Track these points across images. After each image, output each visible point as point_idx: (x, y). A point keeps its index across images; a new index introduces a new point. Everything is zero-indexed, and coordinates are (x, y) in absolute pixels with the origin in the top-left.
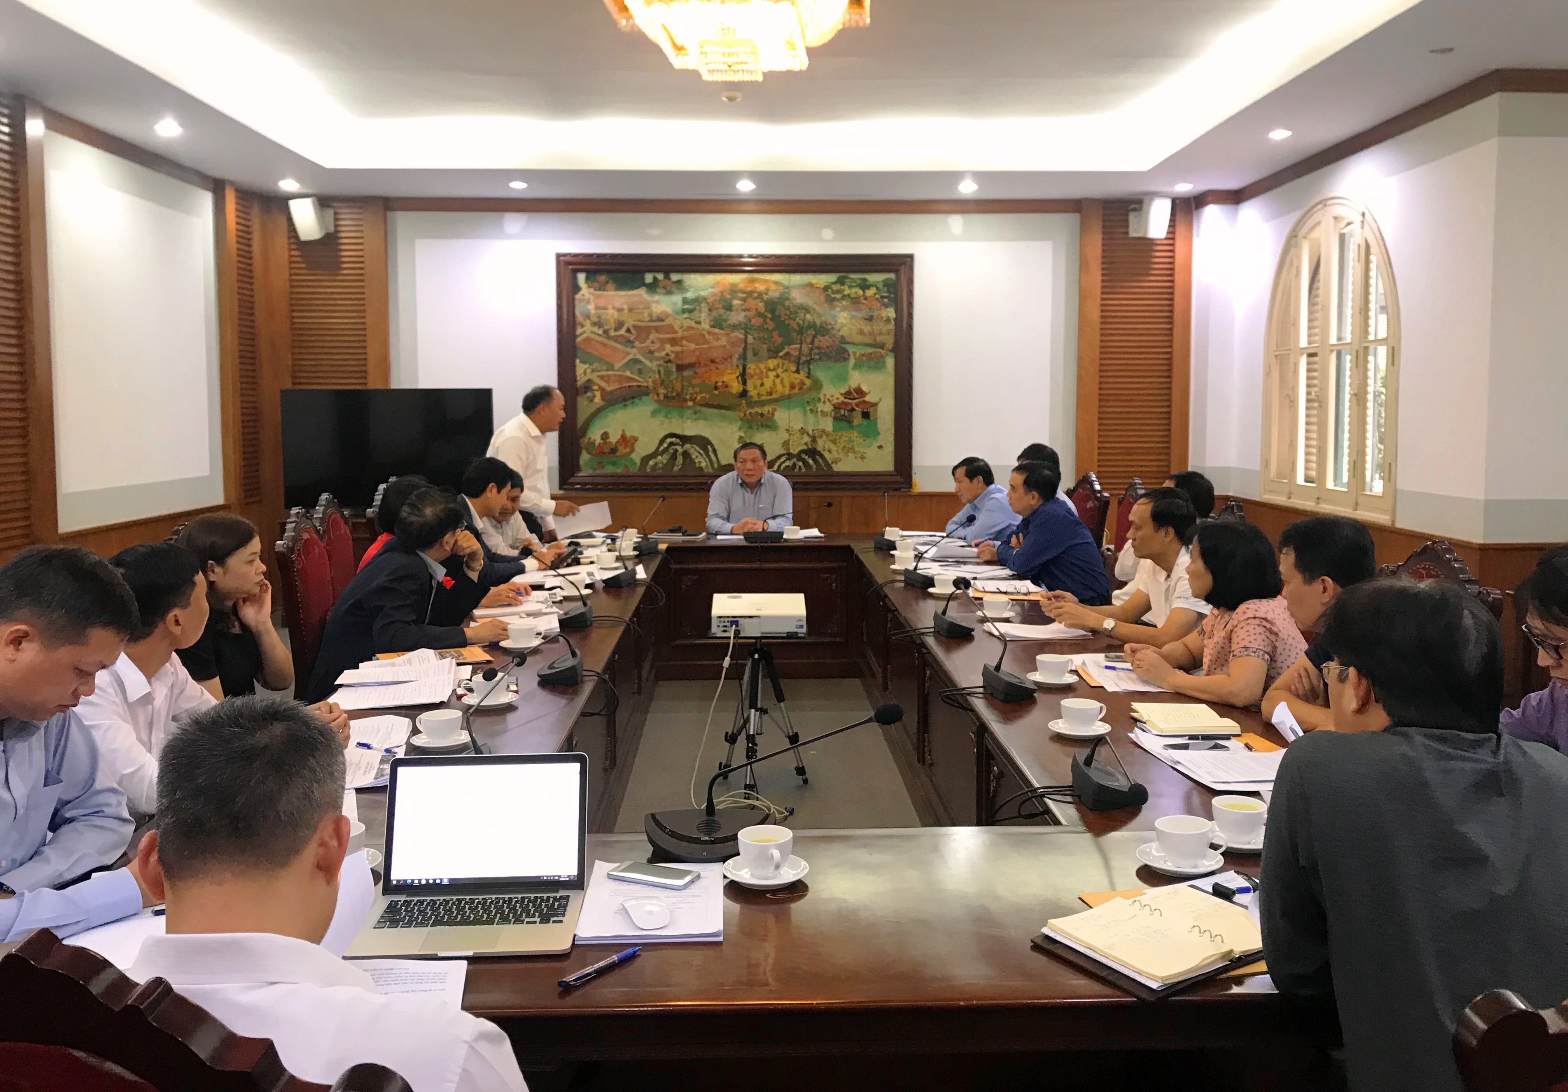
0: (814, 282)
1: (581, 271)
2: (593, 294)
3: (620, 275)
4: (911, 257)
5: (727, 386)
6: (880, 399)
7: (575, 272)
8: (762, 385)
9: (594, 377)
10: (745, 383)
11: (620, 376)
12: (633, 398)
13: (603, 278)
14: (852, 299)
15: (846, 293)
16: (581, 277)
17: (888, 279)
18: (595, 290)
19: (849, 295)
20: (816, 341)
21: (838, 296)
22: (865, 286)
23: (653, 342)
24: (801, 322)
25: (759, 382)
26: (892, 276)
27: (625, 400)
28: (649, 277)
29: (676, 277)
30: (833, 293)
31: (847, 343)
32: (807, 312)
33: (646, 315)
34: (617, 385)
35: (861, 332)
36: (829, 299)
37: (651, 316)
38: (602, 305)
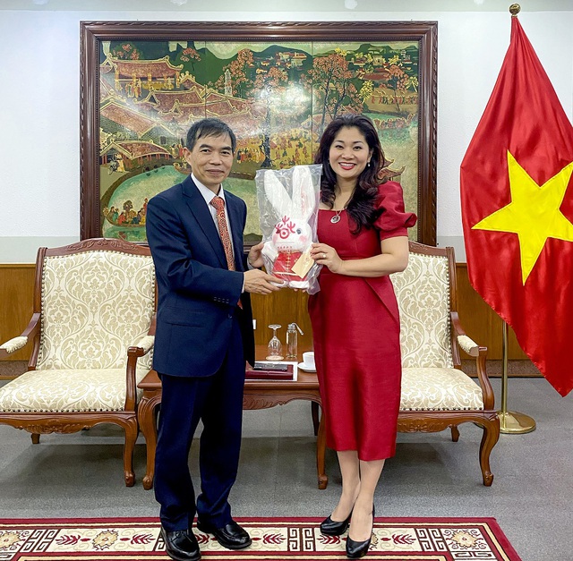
0: (337, 50)
1: (106, 39)
2: (117, 63)
3: (143, 44)
4: (435, 24)
6: (403, 168)
7: (100, 40)
8: (285, 154)
9: (116, 146)
10: (267, 153)
11: (143, 144)
12: (156, 167)
13: (127, 47)
14: (375, 67)
15: (370, 60)
16: (106, 45)
17: (411, 47)
18: (120, 58)
19: (372, 63)
20: (339, 110)
21: (361, 65)
22: (388, 55)
23: (176, 111)
24: (324, 91)
25: (282, 152)
26: (416, 44)
27: (148, 169)
28: (173, 46)
29: (199, 45)
30: (356, 62)
31: (370, 112)
32: (330, 80)
33: (170, 84)
34: (140, 154)
35: (384, 100)
36: (352, 68)
37: (175, 85)
38: (126, 74)
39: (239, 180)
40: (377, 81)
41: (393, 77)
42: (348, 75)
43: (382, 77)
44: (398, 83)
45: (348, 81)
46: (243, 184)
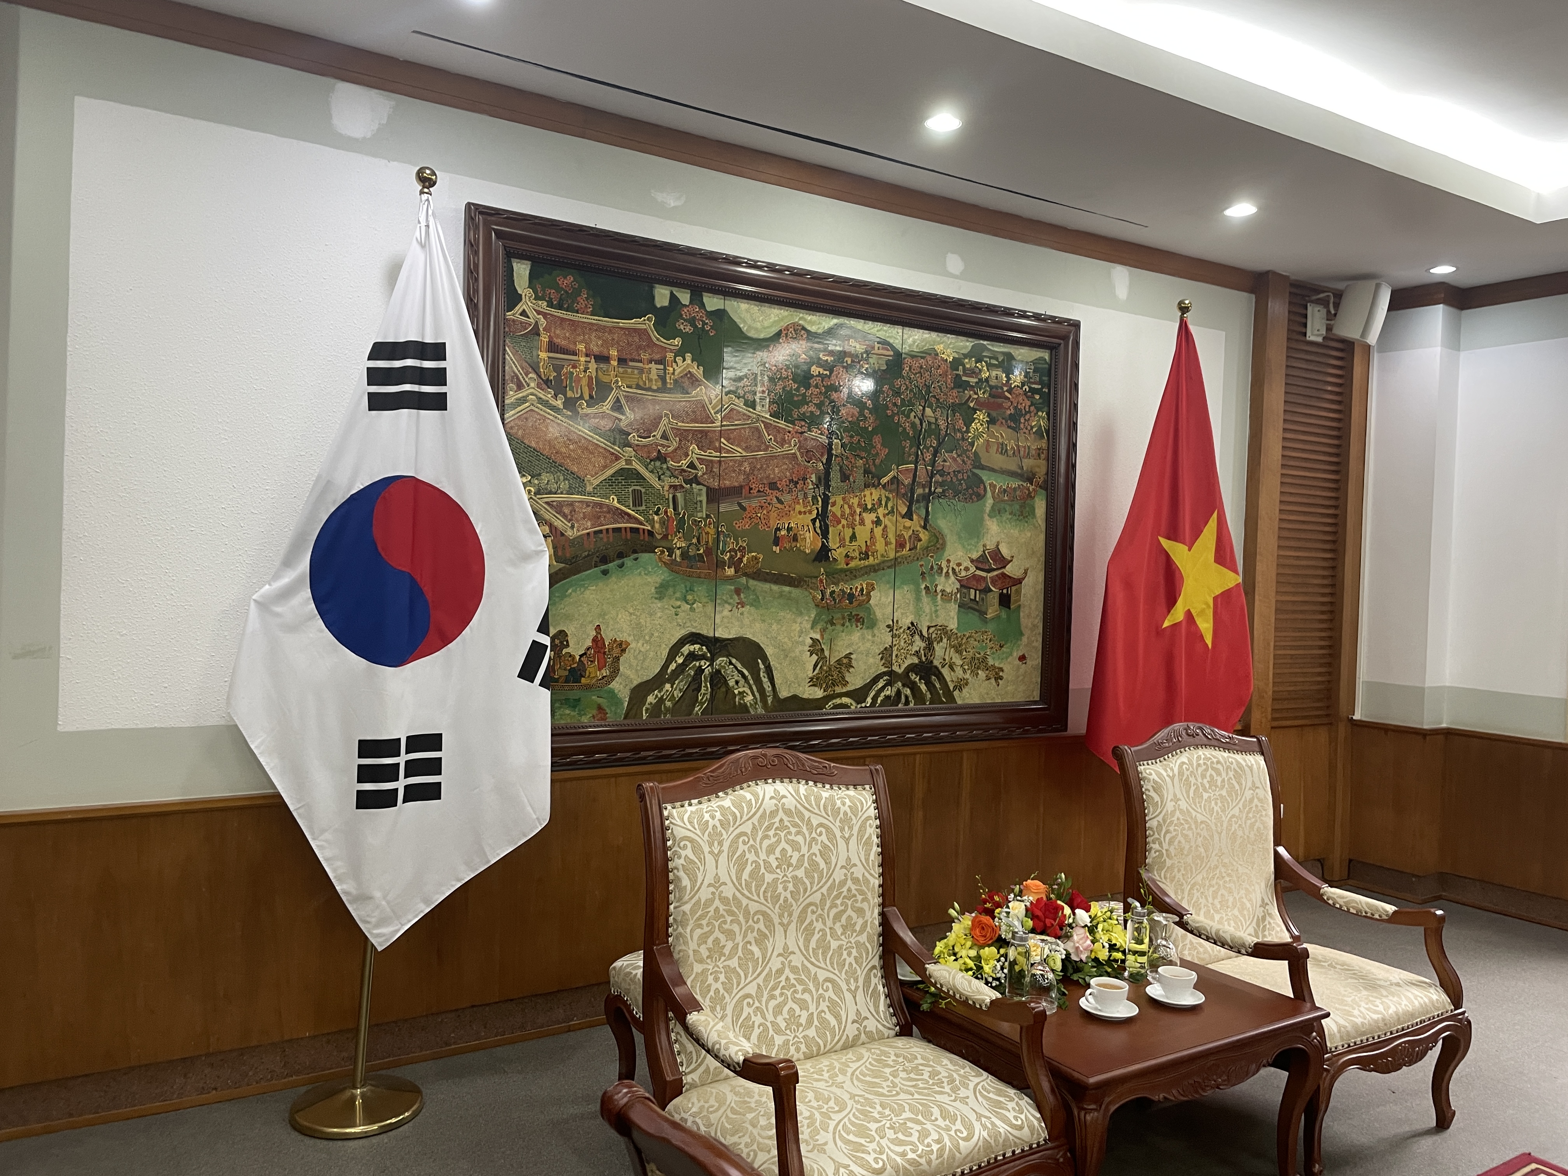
0: (939, 348)
1: (522, 257)
2: (545, 315)
3: (602, 280)
4: (1076, 325)
5: (795, 539)
6: (1026, 572)
7: (509, 256)
8: (853, 537)
10: (825, 533)
11: (596, 504)
12: (621, 555)
13: (567, 281)
14: (991, 387)
15: (985, 375)
16: (522, 270)
17: (1040, 358)
18: (548, 304)
19: (987, 380)
20: (939, 461)
21: (973, 381)
23: (665, 436)
24: (917, 421)
25: (848, 533)
26: (1047, 354)
27: (605, 560)
28: (662, 296)
29: (712, 302)
30: (965, 375)
31: (983, 468)
32: (927, 403)
33: (654, 376)
34: (588, 527)
35: (1002, 449)
36: (960, 384)
37: (663, 379)
38: (564, 343)
39: (775, 588)
40: (994, 414)
41: (1016, 408)
42: (953, 397)
43: (1000, 406)
44: (1022, 420)
45: (954, 408)
46: (781, 595)
